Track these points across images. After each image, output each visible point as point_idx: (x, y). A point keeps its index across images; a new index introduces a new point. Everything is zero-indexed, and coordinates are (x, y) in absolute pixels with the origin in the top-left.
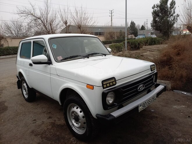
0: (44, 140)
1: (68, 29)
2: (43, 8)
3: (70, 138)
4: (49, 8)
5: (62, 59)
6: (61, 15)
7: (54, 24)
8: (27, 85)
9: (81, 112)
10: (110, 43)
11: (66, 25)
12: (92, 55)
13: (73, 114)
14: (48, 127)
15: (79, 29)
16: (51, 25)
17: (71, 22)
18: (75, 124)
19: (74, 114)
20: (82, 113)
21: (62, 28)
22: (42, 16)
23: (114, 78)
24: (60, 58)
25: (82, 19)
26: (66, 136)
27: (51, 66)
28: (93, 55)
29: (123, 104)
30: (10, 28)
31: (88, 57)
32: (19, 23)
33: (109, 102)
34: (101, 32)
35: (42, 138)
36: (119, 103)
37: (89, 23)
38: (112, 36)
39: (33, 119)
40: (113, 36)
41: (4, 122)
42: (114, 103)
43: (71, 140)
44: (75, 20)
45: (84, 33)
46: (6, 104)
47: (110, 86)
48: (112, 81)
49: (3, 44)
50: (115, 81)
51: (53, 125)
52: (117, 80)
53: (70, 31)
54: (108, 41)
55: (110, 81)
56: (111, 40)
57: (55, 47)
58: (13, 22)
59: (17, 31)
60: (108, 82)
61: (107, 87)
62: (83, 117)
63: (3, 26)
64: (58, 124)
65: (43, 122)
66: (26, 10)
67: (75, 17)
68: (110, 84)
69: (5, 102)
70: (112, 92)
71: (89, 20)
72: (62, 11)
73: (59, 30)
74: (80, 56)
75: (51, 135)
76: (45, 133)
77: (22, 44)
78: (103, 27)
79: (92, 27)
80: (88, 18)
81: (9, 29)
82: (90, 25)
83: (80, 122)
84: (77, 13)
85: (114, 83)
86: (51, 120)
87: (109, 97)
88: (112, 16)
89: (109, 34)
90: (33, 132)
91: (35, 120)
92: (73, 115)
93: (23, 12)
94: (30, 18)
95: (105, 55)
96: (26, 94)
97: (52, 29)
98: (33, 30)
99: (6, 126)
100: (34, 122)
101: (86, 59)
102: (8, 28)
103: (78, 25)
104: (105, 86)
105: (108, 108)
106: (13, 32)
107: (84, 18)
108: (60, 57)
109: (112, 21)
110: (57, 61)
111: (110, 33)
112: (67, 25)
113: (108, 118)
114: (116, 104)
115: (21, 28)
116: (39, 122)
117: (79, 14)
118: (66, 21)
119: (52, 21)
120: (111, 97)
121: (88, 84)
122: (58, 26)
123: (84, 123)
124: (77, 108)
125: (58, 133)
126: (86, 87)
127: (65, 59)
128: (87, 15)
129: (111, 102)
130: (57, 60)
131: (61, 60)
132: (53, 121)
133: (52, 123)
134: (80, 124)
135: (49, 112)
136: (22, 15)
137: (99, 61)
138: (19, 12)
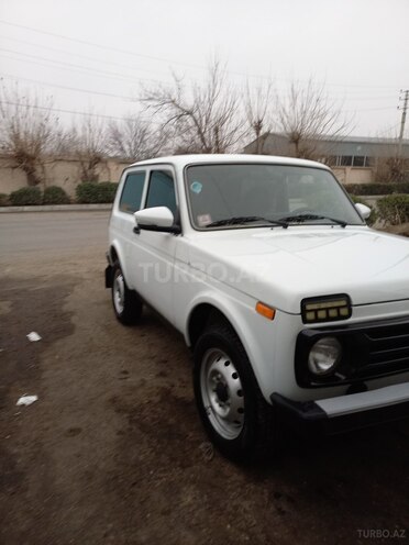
0: (134, 428)
1: (261, 144)
2: (204, 86)
3: (199, 443)
4: (218, 86)
5: (209, 222)
6: (249, 104)
7: (227, 129)
8: (124, 280)
9: (234, 376)
10: (387, 190)
11: (258, 134)
12: (299, 221)
13: (214, 378)
14: (152, 399)
15: (294, 145)
16: (216, 130)
17: (274, 125)
18: (216, 406)
19: (218, 379)
20: (237, 380)
21: (245, 139)
22: (198, 107)
23: (344, 296)
24: (205, 220)
25: (308, 114)
26: (191, 434)
27: (179, 238)
28: (301, 219)
29: (366, 383)
30: (120, 135)
31: (285, 226)
32: (143, 125)
33: (318, 367)
34: (363, 158)
35: (131, 422)
36: (352, 377)
37: (326, 130)
38: (398, 172)
39: (123, 369)
40: (402, 172)
41: (60, 360)
42: (337, 374)
43: (201, 446)
44: (285, 119)
45: (307, 158)
46: (74, 319)
47: (328, 319)
48: (336, 304)
49: (98, 176)
50: (349, 305)
51: (166, 394)
52: (354, 302)
53: (264, 150)
54: (379, 186)
55: (329, 305)
56: (391, 183)
57: (198, 189)
58: (129, 121)
59: (136, 143)
60: (323, 305)
61: (317, 320)
62: (239, 393)
63: (104, 130)
64: (180, 396)
65: (143, 383)
66: (161, 91)
67: (287, 110)
68: (327, 313)
69: (72, 313)
70: (333, 339)
71: (327, 118)
72: (253, 92)
73: (236, 146)
74: (263, 219)
75: (153, 420)
76: (142, 410)
77: (128, 176)
78: (373, 141)
79: (333, 139)
80: (325, 113)
81: (116, 139)
82: (330, 133)
83: (229, 405)
84: (294, 99)
85: (344, 312)
86: (163, 383)
87: (321, 352)
88: (405, 109)
89: (388, 163)
90: (113, 400)
91: (125, 372)
92: (213, 382)
93: (151, 96)
94: (169, 111)
95: (343, 225)
96: (120, 303)
97: (217, 142)
98: (170, 144)
99: (60, 372)
100: (124, 376)
101: (279, 231)
102: (117, 136)
103: (293, 133)
104: (310, 316)
105: (313, 384)
106: (126, 147)
107: (313, 113)
108: (207, 217)
109: (403, 122)
110: (197, 227)
111: (390, 161)
112: (262, 132)
113: (304, 411)
114: (343, 377)
115: (146, 137)
116: (133, 380)
117: (299, 102)
118: (260, 122)
119: (222, 121)
120: (327, 352)
121: (260, 302)
122: (237, 135)
123: (240, 411)
124: (227, 364)
125: (172, 421)
126: (253, 309)
127: (219, 225)
128: (323, 103)
129: (325, 367)
130: (197, 223)
131: (208, 226)
132: (167, 385)
133: (163, 388)
134: (228, 410)
135: (163, 358)
136: (150, 103)
137: (317, 239)
138: (143, 97)
